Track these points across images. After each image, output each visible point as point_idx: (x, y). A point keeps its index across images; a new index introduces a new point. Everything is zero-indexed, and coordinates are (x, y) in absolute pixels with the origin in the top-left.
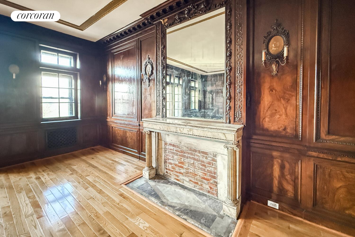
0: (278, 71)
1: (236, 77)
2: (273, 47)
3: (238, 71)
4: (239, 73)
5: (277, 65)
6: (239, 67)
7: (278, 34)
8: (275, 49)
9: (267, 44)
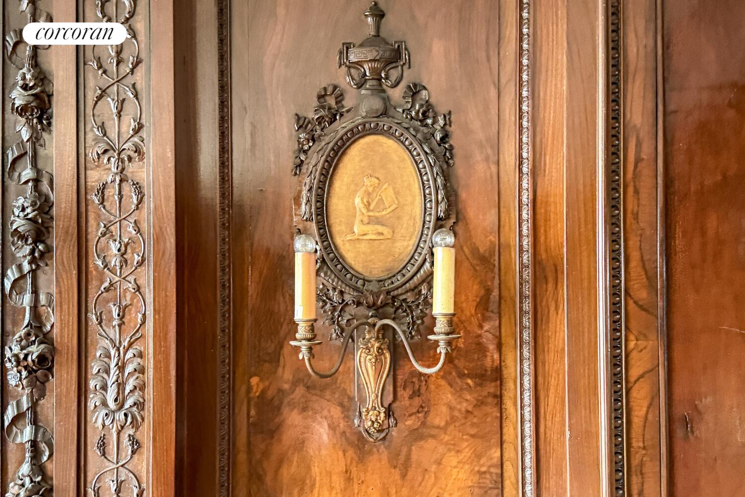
0: (390, 405)
1: (93, 440)
2: (359, 217)
3: (104, 388)
4: (120, 402)
5: (388, 355)
6: (113, 352)
7: (385, 123)
8: (372, 231)
9: (321, 188)
